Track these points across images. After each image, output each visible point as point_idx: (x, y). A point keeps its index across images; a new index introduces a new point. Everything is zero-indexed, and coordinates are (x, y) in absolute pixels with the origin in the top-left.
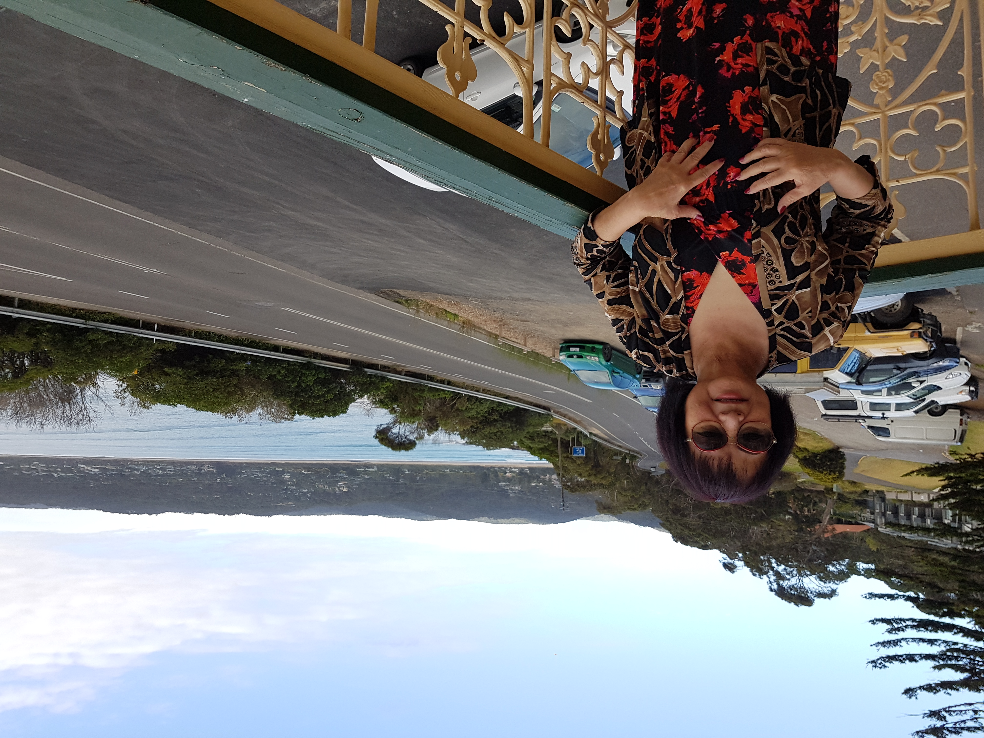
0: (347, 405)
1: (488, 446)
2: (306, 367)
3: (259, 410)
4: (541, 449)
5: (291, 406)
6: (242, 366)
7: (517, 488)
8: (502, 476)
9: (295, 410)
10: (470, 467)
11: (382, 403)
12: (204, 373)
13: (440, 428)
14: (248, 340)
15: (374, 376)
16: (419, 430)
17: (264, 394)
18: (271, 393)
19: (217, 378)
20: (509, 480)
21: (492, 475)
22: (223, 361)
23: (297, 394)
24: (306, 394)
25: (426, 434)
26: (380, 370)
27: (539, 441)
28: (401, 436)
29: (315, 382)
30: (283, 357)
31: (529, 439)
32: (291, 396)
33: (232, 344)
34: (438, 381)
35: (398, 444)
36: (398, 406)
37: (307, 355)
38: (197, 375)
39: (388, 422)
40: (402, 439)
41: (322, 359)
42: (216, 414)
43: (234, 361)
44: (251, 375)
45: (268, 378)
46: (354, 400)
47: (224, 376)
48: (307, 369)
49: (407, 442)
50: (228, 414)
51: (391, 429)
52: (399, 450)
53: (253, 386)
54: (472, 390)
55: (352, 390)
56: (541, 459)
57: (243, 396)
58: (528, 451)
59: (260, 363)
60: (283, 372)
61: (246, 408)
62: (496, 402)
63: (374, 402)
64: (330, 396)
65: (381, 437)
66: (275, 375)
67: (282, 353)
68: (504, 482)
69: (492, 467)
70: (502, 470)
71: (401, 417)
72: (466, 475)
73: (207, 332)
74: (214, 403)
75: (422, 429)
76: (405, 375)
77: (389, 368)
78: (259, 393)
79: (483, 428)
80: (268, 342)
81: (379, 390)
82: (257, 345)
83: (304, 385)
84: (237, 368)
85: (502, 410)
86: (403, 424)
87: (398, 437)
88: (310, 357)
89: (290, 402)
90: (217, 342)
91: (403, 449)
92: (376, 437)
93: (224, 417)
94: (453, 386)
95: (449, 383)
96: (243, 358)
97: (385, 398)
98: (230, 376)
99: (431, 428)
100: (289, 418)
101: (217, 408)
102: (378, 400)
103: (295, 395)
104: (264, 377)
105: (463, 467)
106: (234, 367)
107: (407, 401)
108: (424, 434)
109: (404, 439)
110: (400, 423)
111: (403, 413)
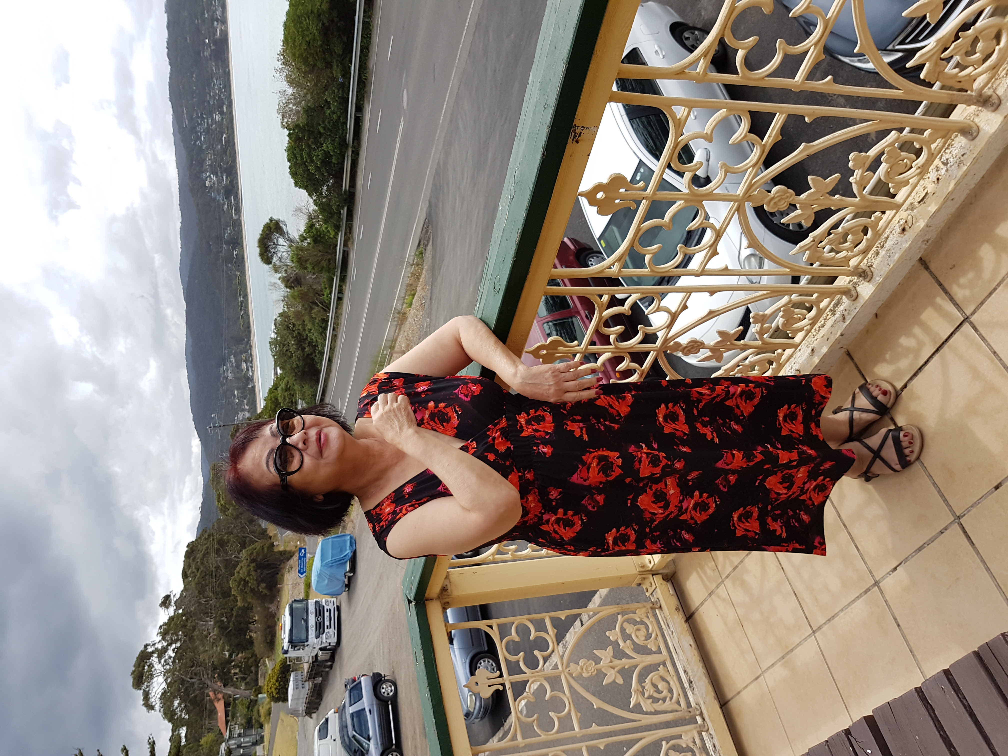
0: (305, 188)
1: (273, 343)
2: (341, 143)
3: (290, 91)
4: (277, 399)
5: (297, 126)
6: (337, 72)
7: (230, 375)
8: (242, 359)
9: (294, 130)
10: (249, 322)
11: (310, 226)
12: (325, 31)
13: (288, 290)
14: (365, 79)
15: (340, 217)
16: (285, 268)
17: (309, 97)
18: (309, 105)
19: (321, 46)
20: (238, 366)
21: (242, 347)
22: (341, 53)
23: (311, 133)
24: (312, 143)
25: (280, 275)
26: (346, 224)
27: (285, 396)
28: (275, 248)
29: (327, 154)
30: (351, 117)
31: (287, 386)
32: (308, 126)
33: (360, 62)
34: (341, 286)
35: (266, 245)
36: (309, 244)
37: (355, 144)
38: (323, 24)
39: (289, 232)
40: (272, 248)
41: (352, 160)
42: (282, 44)
43: (341, 63)
44: (328, 81)
45: (326, 100)
46: (310, 195)
47: (324, 53)
48: (340, 144)
49: (270, 255)
50: (282, 57)
51: (283, 236)
52: (259, 247)
53: (316, 85)
54: (334, 323)
55: (321, 194)
56: (265, 400)
57: (304, 73)
58: (273, 386)
59: (342, 91)
60: (335, 116)
61: (291, 76)
62: (324, 349)
63: (310, 218)
64: (312, 168)
65: (272, 226)
66: (330, 108)
67: (355, 116)
68: (236, 361)
69: (251, 347)
70: (249, 357)
71: (297, 247)
72: (238, 318)
73: (370, 34)
74: (294, 41)
75: (286, 271)
76: (344, 251)
77: (350, 233)
78: (309, 90)
79: (293, 337)
80: (365, 100)
81: (325, 223)
82: (361, 88)
83: (322, 140)
84: (335, 67)
85: (316, 356)
86: (290, 249)
87: (274, 244)
88: (353, 147)
89: (301, 125)
90: (361, 46)
91: (261, 250)
92: (271, 220)
93: (279, 53)
94: (337, 303)
95: (340, 299)
96: (346, 74)
97: (316, 229)
98: (325, 59)
99: (288, 281)
100: (284, 123)
101: (288, 45)
102: (314, 221)
103: (309, 130)
104: (327, 95)
105: (248, 315)
106: (335, 63)
107: (315, 253)
108: (280, 273)
109: (273, 250)
110: (290, 246)
111: (301, 249)
